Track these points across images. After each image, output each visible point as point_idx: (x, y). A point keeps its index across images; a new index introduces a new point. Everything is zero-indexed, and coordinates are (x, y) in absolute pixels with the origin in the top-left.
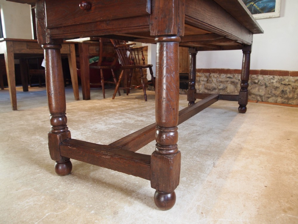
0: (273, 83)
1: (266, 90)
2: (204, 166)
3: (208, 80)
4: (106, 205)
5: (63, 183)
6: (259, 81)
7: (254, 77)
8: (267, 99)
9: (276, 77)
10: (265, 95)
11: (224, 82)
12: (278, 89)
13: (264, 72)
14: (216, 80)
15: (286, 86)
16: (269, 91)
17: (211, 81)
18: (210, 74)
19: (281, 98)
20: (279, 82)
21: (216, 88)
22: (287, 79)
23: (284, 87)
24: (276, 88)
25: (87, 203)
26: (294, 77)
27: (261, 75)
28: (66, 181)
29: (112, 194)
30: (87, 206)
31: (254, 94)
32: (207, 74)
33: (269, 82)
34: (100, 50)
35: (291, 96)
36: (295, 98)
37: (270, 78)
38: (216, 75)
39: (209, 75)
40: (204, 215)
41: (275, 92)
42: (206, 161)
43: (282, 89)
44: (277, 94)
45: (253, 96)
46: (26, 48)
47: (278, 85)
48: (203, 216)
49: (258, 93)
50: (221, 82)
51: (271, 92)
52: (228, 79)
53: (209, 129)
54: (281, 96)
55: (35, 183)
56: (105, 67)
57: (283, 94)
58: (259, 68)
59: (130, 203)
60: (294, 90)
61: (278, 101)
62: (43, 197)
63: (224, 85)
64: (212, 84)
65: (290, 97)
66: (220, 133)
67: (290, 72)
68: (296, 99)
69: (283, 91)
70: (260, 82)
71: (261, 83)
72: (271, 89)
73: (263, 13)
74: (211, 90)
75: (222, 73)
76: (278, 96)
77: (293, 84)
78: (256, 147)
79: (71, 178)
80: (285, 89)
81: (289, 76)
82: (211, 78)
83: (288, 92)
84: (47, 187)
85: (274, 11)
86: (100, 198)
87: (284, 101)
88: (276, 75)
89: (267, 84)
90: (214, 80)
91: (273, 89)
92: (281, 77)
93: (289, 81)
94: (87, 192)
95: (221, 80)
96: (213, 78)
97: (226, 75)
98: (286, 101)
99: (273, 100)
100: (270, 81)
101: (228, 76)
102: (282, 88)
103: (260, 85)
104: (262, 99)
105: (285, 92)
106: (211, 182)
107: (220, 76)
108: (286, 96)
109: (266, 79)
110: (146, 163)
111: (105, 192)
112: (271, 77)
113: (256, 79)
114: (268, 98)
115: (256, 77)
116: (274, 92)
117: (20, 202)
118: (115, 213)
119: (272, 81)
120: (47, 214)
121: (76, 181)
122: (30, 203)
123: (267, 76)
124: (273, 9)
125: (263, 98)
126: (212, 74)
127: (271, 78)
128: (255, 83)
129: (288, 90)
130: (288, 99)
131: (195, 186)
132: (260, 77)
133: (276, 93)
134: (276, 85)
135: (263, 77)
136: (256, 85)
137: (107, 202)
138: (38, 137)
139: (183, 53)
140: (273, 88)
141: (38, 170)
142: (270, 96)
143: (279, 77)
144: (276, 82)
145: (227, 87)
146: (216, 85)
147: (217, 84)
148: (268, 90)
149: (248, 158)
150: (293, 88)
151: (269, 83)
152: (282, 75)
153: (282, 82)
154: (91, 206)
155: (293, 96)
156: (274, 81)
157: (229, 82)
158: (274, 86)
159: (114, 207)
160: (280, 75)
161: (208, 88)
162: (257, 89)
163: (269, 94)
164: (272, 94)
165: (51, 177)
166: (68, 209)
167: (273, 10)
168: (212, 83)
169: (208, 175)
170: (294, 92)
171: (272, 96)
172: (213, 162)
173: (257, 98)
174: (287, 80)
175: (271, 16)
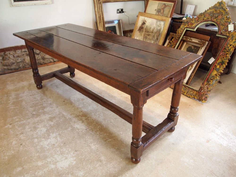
3: (3, 58)
11: (21, 56)
14: (12, 56)
17: (8, 58)
18: (5, 52)
21: (15, 62)
32: (2, 53)
38: (12, 53)
39: (4, 54)
45: (47, 60)
50: (18, 56)
52: (23, 53)
63: (21, 58)
64: (10, 61)
74: (11, 65)
75: (17, 50)
82: (7, 56)
86: (163, 148)
90: (10, 57)
94: (157, 152)
95: (17, 55)
96: (9, 56)
97: (20, 50)
101: (23, 51)
107: (15, 52)
111: (158, 146)
118: (173, 144)
120: (173, 165)
121: (145, 156)
122: (164, 173)
126: (7, 53)
137: (166, 146)
145: (24, 59)
146: (13, 60)
147: (15, 59)
157: (25, 55)
159: (169, 144)
161: (7, 64)
165: (138, 167)
166: (170, 158)
168: (9, 59)
173: (50, 60)
175: (46, 3)
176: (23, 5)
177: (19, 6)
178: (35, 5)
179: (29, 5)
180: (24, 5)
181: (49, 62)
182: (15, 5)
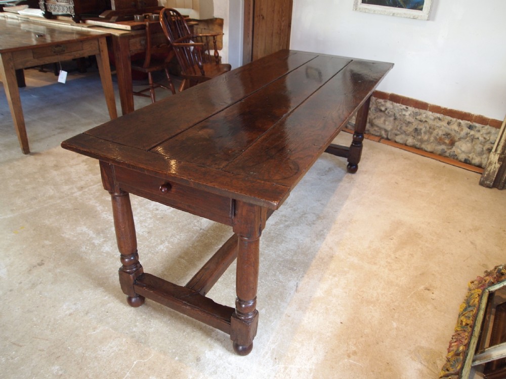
0: (404, 115)
1: (394, 123)
2: (286, 289)
4: (188, 350)
5: (138, 318)
6: (386, 109)
7: (380, 103)
8: (394, 136)
9: (410, 108)
10: (392, 130)
12: (411, 124)
13: (395, 98)
15: (421, 123)
16: (398, 126)
19: (412, 137)
20: (414, 116)
22: (424, 113)
23: (418, 124)
24: (409, 123)
25: (170, 347)
26: (433, 113)
27: (391, 102)
28: (141, 316)
29: (192, 334)
30: (170, 351)
31: (377, 126)
33: (400, 113)
34: (146, 43)
35: (426, 138)
36: (431, 141)
37: (402, 108)
40: (277, 360)
41: (407, 128)
42: (289, 281)
43: (416, 127)
44: (408, 132)
45: (376, 129)
46: (32, 58)
47: (411, 119)
48: (276, 362)
49: (382, 126)
51: (400, 128)
53: (302, 213)
54: (414, 135)
55: (110, 319)
56: (154, 69)
57: (416, 133)
58: (389, 91)
59: (211, 347)
60: (431, 130)
61: (408, 142)
62: (124, 340)
65: (424, 139)
66: (314, 224)
67: (430, 105)
68: (431, 143)
69: (416, 130)
70: (388, 110)
71: (389, 113)
72: (402, 124)
73: (405, 8)
76: (409, 135)
77: (431, 122)
78: (349, 254)
79: (146, 311)
80: (420, 127)
81: (427, 110)
83: (422, 131)
84: (124, 325)
85: (421, 9)
86: (181, 340)
87: (416, 143)
88: (411, 106)
89: (397, 115)
91: (404, 124)
92: (417, 110)
93: (426, 117)
94: (167, 332)
98: (419, 144)
99: (402, 139)
100: (402, 112)
102: (415, 124)
103: (387, 115)
104: (387, 135)
105: (419, 131)
106: (289, 316)
108: (419, 137)
109: (396, 108)
110: (226, 321)
111: (184, 331)
112: (404, 107)
113: (383, 105)
114: (396, 135)
115: (383, 103)
116: (404, 128)
117: (103, 347)
118: (198, 359)
119: (404, 113)
120: (135, 363)
121: (152, 315)
122: (114, 348)
123: (398, 104)
124: (421, 5)
125: (389, 134)
127: (404, 109)
128: (381, 111)
129: (424, 129)
130: (422, 141)
131: (273, 322)
132: (389, 104)
133: (407, 130)
134: (408, 120)
135: (392, 104)
136: (382, 114)
137: (189, 346)
138: (85, 229)
139: (280, 34)
140: (404, 122)
141: (107, 297)
142: (399, 133)
143: (414, 108)
144: (410, 115)
148: (397, 124)
149: (335, 276)
150: (430, 128)
151: (400, 115)
152: (418, 108)
153: (417, 117)
154: (174, 351)
155: (429, 138)
156: (407, 114)
158: (406, 120)
159: (195, 351)
160: (415, 107)
162: (383, 119)
163: (397, 130)
164: (402, 131)
165: (124, 308)
166: (153, 355)
167: (420, 7)
169: (288, 305)
170: (431, 133)
171: (402, 133)
172: (296, 284)
173: (381, 133)
174: (424, 116)
175: (416, 17)
176: (372, 12)
177: (365, 12)
178: (393, 14)
179: (382, 14)
180: (374, 11)
181: (378, 134)
182: (360, 9)
